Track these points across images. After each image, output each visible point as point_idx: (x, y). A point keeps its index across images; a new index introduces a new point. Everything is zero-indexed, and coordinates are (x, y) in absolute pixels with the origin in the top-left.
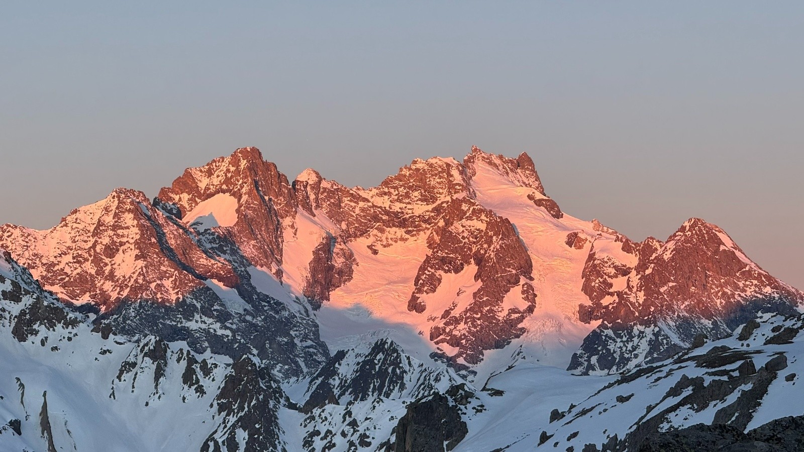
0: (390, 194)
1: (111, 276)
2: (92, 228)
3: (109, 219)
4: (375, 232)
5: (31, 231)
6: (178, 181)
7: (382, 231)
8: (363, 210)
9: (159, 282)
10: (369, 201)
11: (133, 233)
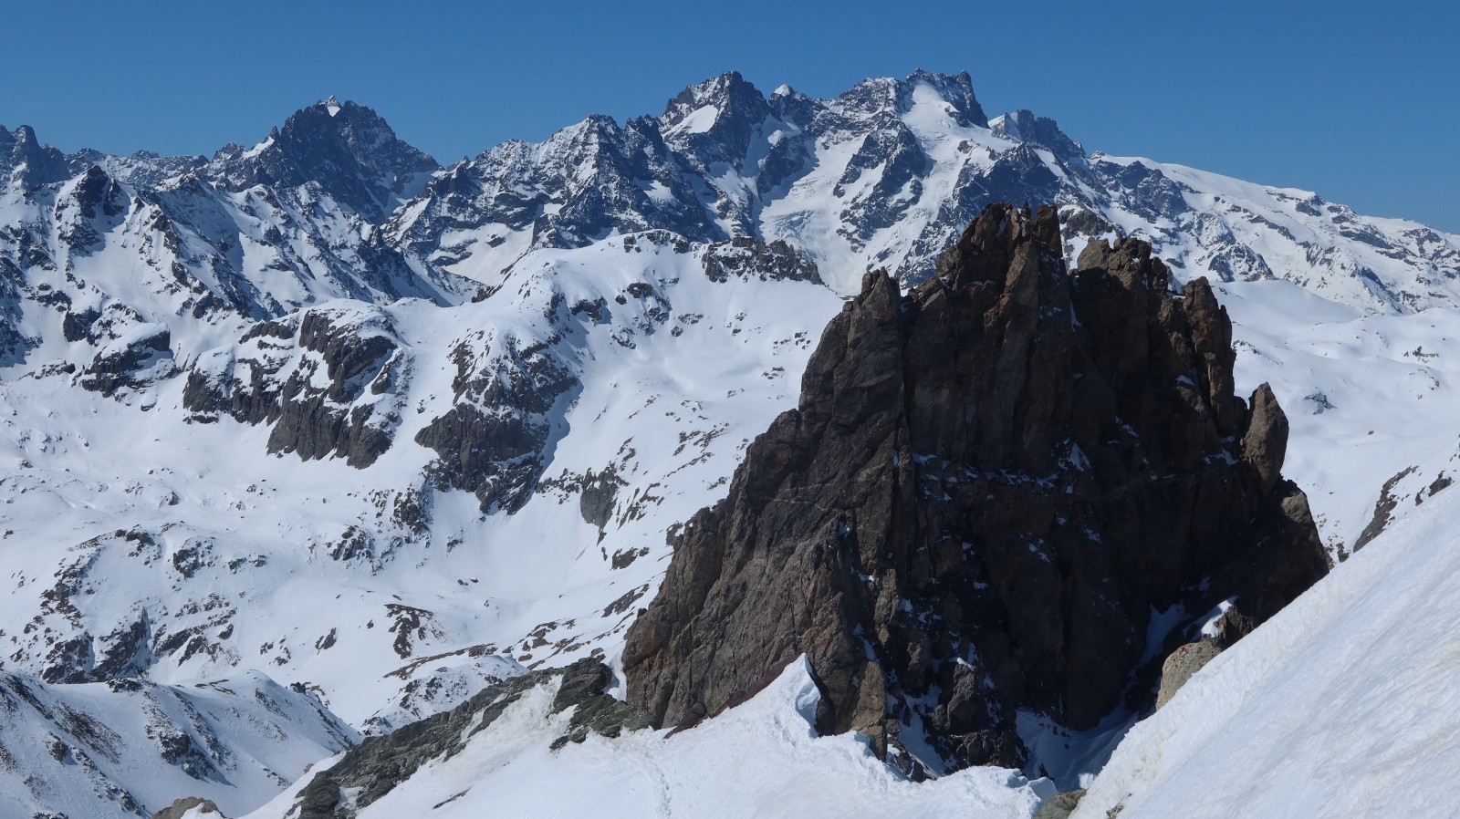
0: (844, 104)
1: (575, 180)
2: (569, 143)
3: (582, 138)
4: (830, 132)
5: (528, 144)
6: (682, 94)
7: (835, 132)
8: (822, 116)
9: (605, 185)
10: (828, 109)
11: (595, 148)
